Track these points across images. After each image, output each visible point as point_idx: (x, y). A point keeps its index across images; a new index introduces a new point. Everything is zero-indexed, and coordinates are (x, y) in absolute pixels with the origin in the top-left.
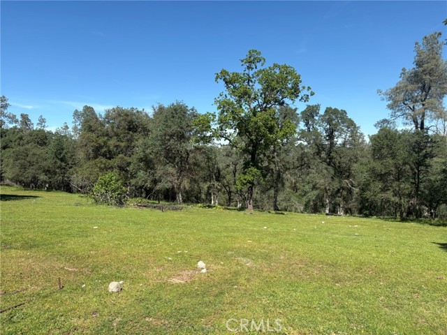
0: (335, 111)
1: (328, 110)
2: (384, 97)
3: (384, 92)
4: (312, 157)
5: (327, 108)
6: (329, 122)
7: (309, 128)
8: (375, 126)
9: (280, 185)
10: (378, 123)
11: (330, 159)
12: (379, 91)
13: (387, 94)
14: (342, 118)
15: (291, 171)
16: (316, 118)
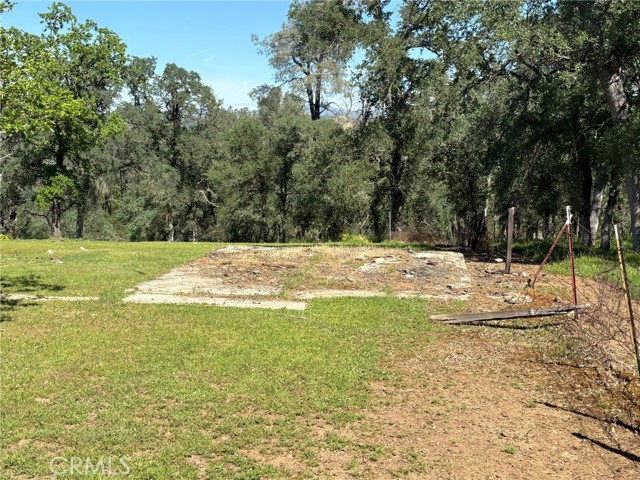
0: (182, 73)
1: (170, 69)
2: (263, 48)
3: (261, 39)
4: (144, 151)
5: (168, 65)
6: (172, 89)
7: (137, 98)
8: (251, 95)
9: (89, 200)
10: (255, 91)
11: (174, 154)
12: (254, 38)
13: (267, 44)
14: (192, 85)
15: (109, 176)
16: (151, 81)
